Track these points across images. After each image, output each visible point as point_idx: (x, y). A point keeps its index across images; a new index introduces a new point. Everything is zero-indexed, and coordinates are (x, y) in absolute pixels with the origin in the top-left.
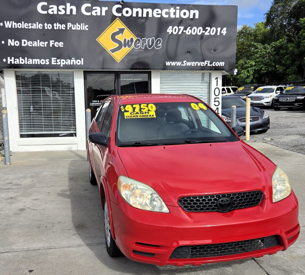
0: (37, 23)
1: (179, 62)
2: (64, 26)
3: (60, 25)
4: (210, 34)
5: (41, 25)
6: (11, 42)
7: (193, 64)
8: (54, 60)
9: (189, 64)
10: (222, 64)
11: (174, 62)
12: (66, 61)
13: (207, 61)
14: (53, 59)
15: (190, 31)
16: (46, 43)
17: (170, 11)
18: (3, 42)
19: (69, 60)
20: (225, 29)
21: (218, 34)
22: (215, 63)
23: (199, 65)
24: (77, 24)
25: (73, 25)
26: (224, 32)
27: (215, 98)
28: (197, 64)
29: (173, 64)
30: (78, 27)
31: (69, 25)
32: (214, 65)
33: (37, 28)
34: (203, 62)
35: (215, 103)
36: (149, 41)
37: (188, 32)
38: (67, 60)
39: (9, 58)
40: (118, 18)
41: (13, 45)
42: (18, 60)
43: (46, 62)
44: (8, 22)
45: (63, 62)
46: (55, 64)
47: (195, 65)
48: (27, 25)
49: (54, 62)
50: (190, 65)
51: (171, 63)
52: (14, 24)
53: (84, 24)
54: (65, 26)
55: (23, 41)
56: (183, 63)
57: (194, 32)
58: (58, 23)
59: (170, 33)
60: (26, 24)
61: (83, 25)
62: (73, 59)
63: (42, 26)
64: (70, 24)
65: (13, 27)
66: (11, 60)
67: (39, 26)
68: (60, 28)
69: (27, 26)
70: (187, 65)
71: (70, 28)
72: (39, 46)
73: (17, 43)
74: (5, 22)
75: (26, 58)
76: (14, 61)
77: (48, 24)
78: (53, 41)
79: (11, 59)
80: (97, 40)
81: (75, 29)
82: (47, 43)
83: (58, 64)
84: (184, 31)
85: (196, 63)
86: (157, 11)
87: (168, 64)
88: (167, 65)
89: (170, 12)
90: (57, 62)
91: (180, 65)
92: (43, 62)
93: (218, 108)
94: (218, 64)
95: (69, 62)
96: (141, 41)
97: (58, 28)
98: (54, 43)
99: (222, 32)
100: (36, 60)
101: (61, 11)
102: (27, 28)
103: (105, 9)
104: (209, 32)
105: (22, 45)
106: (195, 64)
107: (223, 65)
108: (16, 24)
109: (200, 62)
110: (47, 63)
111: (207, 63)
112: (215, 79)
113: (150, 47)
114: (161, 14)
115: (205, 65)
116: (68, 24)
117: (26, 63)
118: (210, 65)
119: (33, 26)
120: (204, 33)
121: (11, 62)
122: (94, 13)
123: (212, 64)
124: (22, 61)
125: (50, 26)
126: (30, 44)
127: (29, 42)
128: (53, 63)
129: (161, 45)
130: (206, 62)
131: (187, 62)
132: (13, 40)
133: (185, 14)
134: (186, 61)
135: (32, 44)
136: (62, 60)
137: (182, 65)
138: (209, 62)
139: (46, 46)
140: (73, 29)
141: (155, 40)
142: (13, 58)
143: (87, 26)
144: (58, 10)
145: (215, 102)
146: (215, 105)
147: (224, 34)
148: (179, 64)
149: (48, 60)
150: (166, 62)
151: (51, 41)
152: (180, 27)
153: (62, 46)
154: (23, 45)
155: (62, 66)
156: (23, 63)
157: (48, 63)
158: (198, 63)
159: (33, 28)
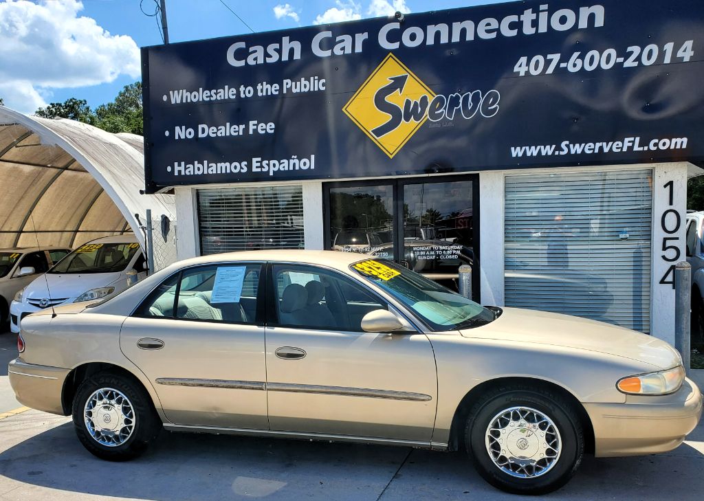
0: (226, 87)
1: (548, 147)
2: (276, 86)
3: (269, 86)
4: (640, 63)
5: (234, 90)
6: (181, 133)
7: (589, 149)
8: (257, 162)
9: (577, 149)
10: (681, 142)
11: (533, 148)
12: (280, 164)
13: (632, 139)
14: (254, 160)
15: (579, 62)
16: (242, 127)
17: (522, 17)
18: (167, 133)
19: (286, 161)
20: (689, 44)
21: (667, 60)
22: (656, 141)
23: (606, 150)
24: (303, 79)
25: (294, 83)
26: (687, 52)
27: (665, 239)
28: (601, 148)
29: (533, 151)
30: (305, 86)
31: (287, 84)
32: (655, 148)
33: (226, 97)
34: (620, 143)
35: (664, 253)
36: (466, 99)
37: (575, 65)
38: (282, 161)
39: (176, 164)
40: (391, 54)
41: (183, 137)
42: (191, 166)
43: (241, 168)
44: (176, 92)
45: (274, 165)
46: (259, 170)
47: (596, 151)
48: (209, 94)
49: (257, 167)
50: (579, 151)
51: (525, 151)
52: (186, 94)
53: (316, 77)
54: (278, 88)
55: (200, 127)
56: (559, 148)
57: (591, 63)
58: (265, 83)
59: (522, 74)
60: (205, 92)
61: (314, 80)
62: (293, 157)
63: (235, 92)
64: (289, 81)
65: (184, 101)
66: (179, 168)
67: (230, 93)
68: (269, 93)
69: (207, 97)
70: (573, 152)
71: (289, 90)
72: (228, 134)
73: (190, 133)
74: (171, 92)
75: (206, 162)
76: (186, 169)
77: (246, 87)
78: (256, 122)
79: (180, 165)
80: (343, 110)
81: (299, 91)
82: (244, 126)
83: (263, 170)
84: (563, 65)
85: (598, 145)
86: (488, 24)
87: (517, 152)
88: (514, 155)
89: (522, 21)
90: (262, 167)
91: (550, 153)
92: (235, 167)
93: (673, 267)
94: (665, 144)
95: (285, 165)
96: (447, 103)
97: (264, 94)
98: (257, 125)
99: (680, 54)
100: (223, 165)
101: (270, 56)
102: (208, 99)
103: (361, 38)
104: (639, 59)
105: (199, 137)
106: (594, 149)
107: (684, 146)
108: (188, 94)
109: (610, 143)
110: (243, 169)
111: (631, 144)
112: (665, 186)
113: (468, 113)
114: (498, 30)
115: (625, 149)
116: (285, 81)
117: (205, 172)
118: (641, 149)
119: (218, 95)
120: (622, 63)
121: (180, 172)
122: (337, 51)
123: (648, 145)
124: (199, 169)
125: (249, 92)
126: (213, 133)
127: (212, 128)
128: (254, 169)
129: (497, 107)
130: (629, 142)
131: (571, 146)
132: (184, 127)
133: (563, 20)
134: (567, 142)
135: (216, 133)
136: (272, 162)
137: (557, 153)
138: (638, 139)
139: (241, 133)
140: (294, 91)
141: (483, 97)
142: (183, 163)
143: (323, 81)
144: (267, 55)
145: (665, 248)
146: (664, 257)
147: (687, 59)
148: (548, 150)
149: (246, 163)
150: (513, 149)
151: (251, 123)
152: (549, 57)
153: (273, 131)
154: (200, 135)
155: (271, 174)
156: (200, 173)
157: (245, 170)
158: (605, 144)
159: (219, 98)
